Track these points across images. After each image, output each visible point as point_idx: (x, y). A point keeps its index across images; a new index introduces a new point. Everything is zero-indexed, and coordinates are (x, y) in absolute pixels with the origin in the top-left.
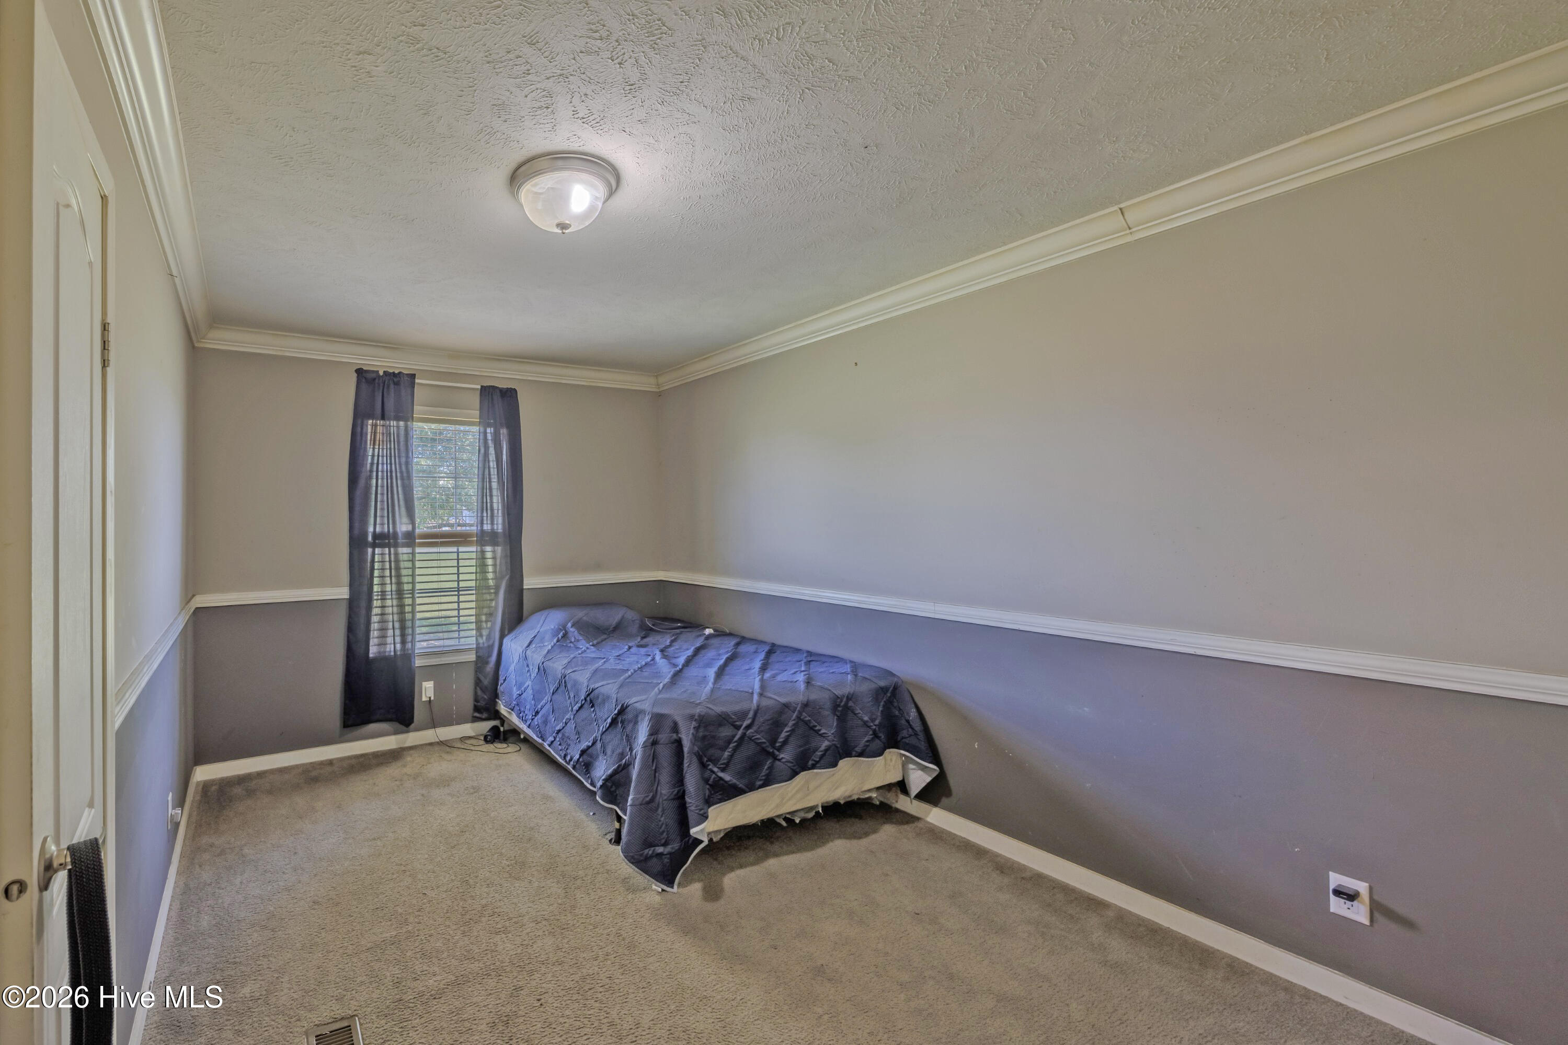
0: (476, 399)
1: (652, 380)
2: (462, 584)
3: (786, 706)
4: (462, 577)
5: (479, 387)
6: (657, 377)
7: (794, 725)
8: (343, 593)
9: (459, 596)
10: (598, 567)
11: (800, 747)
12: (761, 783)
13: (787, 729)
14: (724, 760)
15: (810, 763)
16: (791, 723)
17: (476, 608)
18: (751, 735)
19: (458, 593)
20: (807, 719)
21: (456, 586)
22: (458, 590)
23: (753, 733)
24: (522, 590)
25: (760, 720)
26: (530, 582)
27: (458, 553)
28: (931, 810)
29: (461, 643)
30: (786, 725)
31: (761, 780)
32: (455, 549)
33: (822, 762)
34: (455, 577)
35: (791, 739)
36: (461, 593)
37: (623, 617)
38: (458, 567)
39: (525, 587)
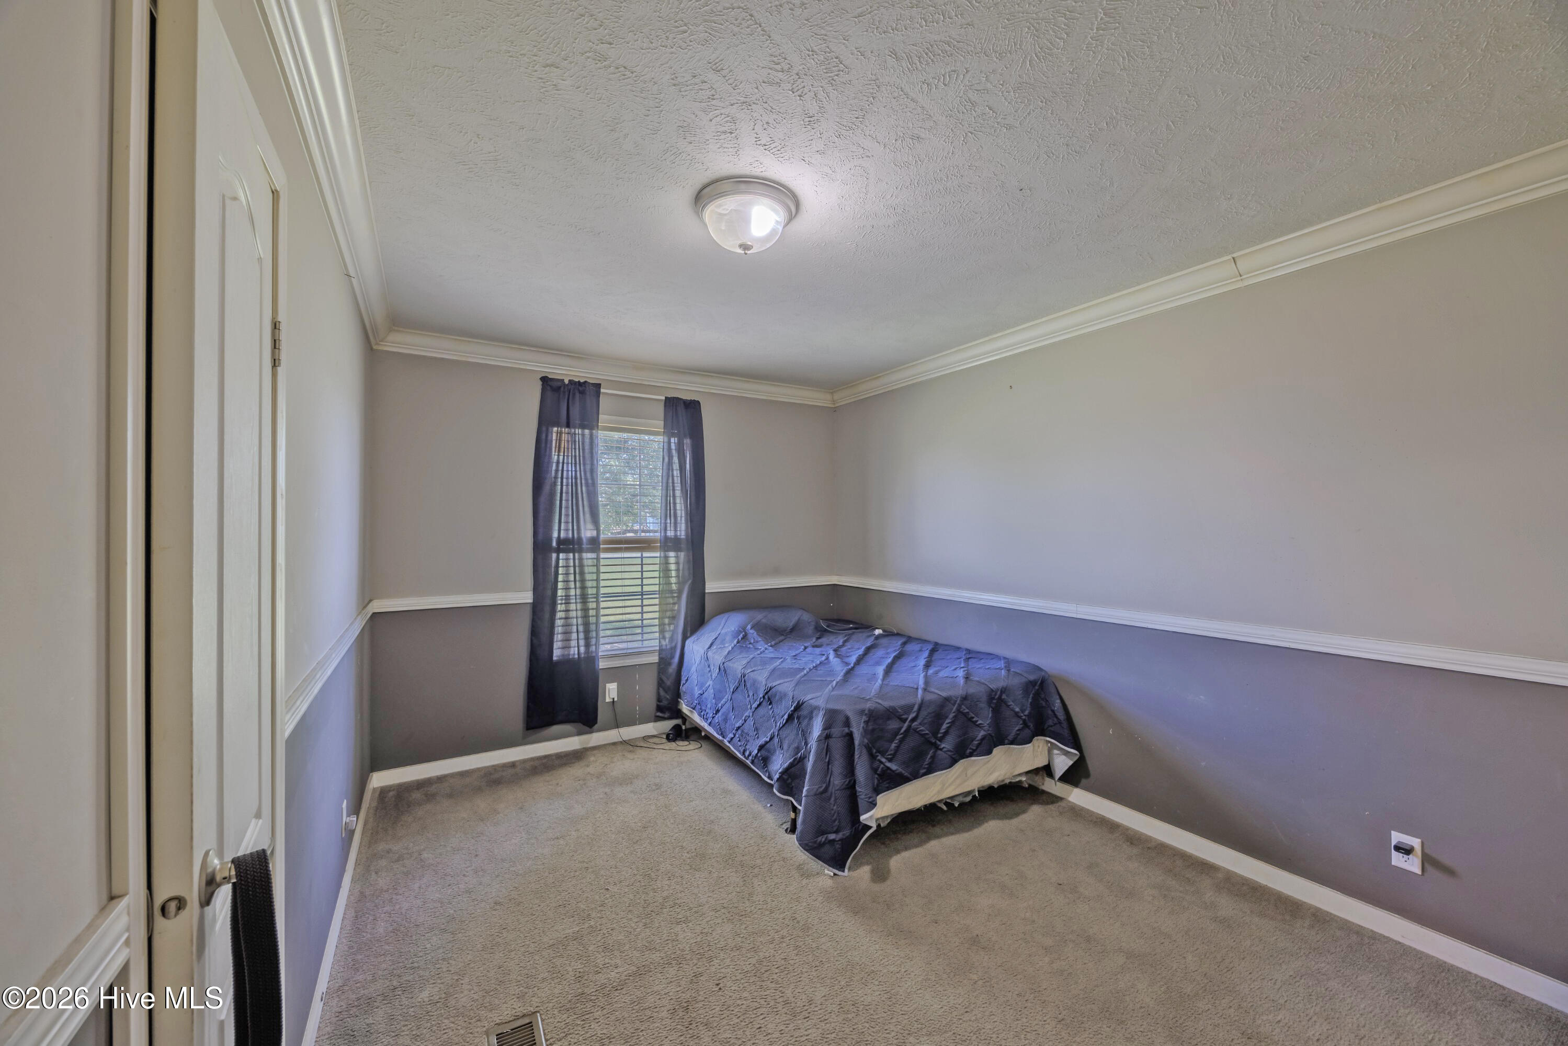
0: (660, 410)
1: (829, 397)
2: (646, 588)
3: (947, 699)
4: (645, 581)
5: (664, 398)
6: (832, 393)
7: (955, 716)
8: (527, 597)
9: (642, 599)
10: (776, 571)
11: (960, 737)
12: (924, 771)
13: (948, 721)
14: (891, 751)
15: (968, 751)
16: (951, 715)
17: (659, 611)
18: (916, 727)
19: (642, 597)
20: (965, 711)
21: (640, 590)
22: (642, 594)
23: (917, 725)
24: (704, 594)
25: (923, 713)
26: (712, 586)
27: (642, 558)
28: (1072, 791)
29: (644, 646)
30: (947, 717)
31: (924, 768)
32: (639, 555)
33: (978, 750)
34: (639, 582)
35: (951, 730)
36: (644, 597)
37: (799, 619)
38: (642, 572)
39: (707, 591)
